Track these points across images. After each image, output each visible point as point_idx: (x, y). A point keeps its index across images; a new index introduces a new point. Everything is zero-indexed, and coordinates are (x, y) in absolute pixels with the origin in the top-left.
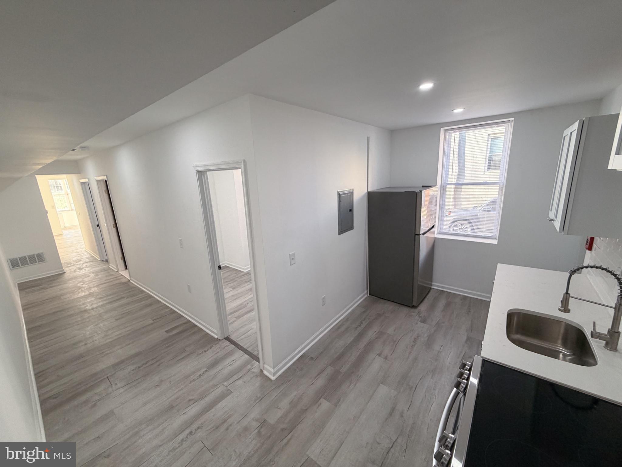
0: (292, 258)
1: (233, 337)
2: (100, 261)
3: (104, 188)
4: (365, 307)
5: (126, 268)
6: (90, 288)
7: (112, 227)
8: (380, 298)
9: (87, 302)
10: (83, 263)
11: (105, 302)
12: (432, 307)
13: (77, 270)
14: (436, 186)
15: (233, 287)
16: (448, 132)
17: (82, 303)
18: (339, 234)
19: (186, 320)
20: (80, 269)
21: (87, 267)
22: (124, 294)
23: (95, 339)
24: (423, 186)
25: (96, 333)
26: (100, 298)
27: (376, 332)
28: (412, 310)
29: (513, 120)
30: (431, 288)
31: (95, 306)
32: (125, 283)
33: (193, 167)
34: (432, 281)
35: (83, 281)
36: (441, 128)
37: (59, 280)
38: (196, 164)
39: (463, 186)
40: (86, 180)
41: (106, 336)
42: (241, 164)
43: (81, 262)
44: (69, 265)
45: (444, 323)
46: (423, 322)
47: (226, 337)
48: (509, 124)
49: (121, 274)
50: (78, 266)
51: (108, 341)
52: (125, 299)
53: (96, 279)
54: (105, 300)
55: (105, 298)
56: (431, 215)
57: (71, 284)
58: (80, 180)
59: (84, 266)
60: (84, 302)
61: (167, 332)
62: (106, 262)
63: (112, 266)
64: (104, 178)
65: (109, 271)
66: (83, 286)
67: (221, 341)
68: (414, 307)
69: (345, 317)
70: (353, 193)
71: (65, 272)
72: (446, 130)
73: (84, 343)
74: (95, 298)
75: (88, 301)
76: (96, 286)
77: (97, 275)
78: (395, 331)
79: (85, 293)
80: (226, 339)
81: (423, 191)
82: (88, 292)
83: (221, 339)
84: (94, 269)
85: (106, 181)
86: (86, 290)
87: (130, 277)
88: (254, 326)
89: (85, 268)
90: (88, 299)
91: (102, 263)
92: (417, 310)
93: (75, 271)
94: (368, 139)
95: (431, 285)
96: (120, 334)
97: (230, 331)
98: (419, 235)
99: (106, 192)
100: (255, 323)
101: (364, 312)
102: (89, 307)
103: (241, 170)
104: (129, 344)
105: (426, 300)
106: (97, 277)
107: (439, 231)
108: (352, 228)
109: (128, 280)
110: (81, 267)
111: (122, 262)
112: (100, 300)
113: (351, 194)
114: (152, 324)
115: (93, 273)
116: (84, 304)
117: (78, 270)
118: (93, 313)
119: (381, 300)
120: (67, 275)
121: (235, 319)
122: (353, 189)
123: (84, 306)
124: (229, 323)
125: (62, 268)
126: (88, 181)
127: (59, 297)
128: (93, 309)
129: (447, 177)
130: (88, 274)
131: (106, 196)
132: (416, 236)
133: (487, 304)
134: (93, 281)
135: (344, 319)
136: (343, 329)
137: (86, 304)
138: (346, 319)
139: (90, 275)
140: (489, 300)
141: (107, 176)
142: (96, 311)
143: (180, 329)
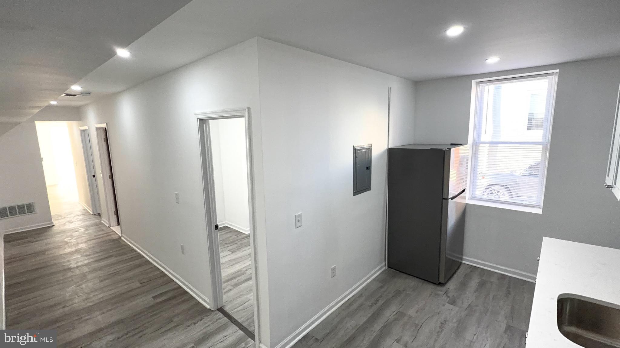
0: (298, 220)
1: (227, 309)
2: (92, 214)
3: (103, 137)
4: (382, 281)
5: (119, 224)
6: (78, 243)
7: (108, 178)
8: (400, 272)
9: (72, 259)
10: (74, 217)
11: (92, 260)
12: (463, 285)
13: (66, 223)
14: (466, 144)
15: (232, 250)
16: (481, 85)
17: (66, 260)
18: (354, 195)
19: (176, 286)
20: (70, 222)
21: (78, 221)
22: (113, 252)
23: (74, 302)
24: (452, 144)
25: (77, 295)
26: (87, 256)
27: (395, 312)
28: (439, 288)
29: (557, 73)
30: (461, 263)
31: (80, 264)
32: (116, 240)
33: (195, 115)
34: (462, 255)
35: (71, 235)
36: (473, 81)
37: (45, 234)
38: (198, 111)
39: (499, 146)
40: (85, 128)
41: (87, 299)
42: (245, 112)
43: (73, 215)
44: (60, 218)
45: (477, 306)
46: (452, 304)
47: (219, 307)
48: (554, 76)
49: (113, 230)
50: (68, 219)
51: (88, 305)
52: (113, 257)
53: (86, 234)
54: (92, 258)
55: (92, 256)
56: (461, 178)
57: (58, 239)
58: (80, 127)
59: (75, 219)
60: (68, 259)
61: (154, 298)
62: (99, 216)
63: (104, 221)
64: (104, 125)
65: (100, 226)
66: (70, 241)
67: (213, 312)
68: (441, 284)
69: (358, 292)
70: (371, 148)
71: (55, 225)
72: (478, 83)
73: (61, 306)
74: (81, 255)
75: (74, 258)
76: (85, 242)
77: (87, 230)
78: (417, 312)
79: (72, 249)
80: (219, 311)
81: (452, 149)
82: (75, 248)
83: (214, 310)
84: (84, 223)
85: (106, 128)
86: (73, 246)
87: (122, 234)
88: (252, 296)
89: (76, 221)
90: (74, 256)
91: (95, 217)
92: (444, 289)
93: (65, 224)
94: (390, 89)
95: (462, 259)
96: (102, 297)
97: (224, 301)
98: (448, 199)
99: (105, 141)
100: (252, 294)
101: (381, 287)
102: (73, 265)
103: (245, 119)
104: (111, 310)
105: (455, 276)
106: (87, 232)
107: (470, 196)
108: (368, 188)
109: (119, 237)
110: (71, 220)
111: (115, 217)
112: (86, 258)
113: (369, 150)
114: (139, 288)
115: (83, 227)
116: (69, 261)
117: (68, 224)
118: (77, 272)
119: (401, 274)
120: (55, 229)
121: (231, 287)
122: (371, 145)
123: (68, 263)
124: (224, 291)
125: (51, 220)
126: (88, 129)
127: (43, 252)
128: (77, 267)
129: (479, 134)
130: (78, 228)
131: (104, 144)
132: (444, 201)
133: (531, 287)
134: (82, 236)
135: (357, 294)
136: (355, 306)
137: (70, 262)
138: (360, 295)
139: (80, 230)
140: (534, 282)
141: (107, 123)
142: (80, 270)
143: (170, 295)
